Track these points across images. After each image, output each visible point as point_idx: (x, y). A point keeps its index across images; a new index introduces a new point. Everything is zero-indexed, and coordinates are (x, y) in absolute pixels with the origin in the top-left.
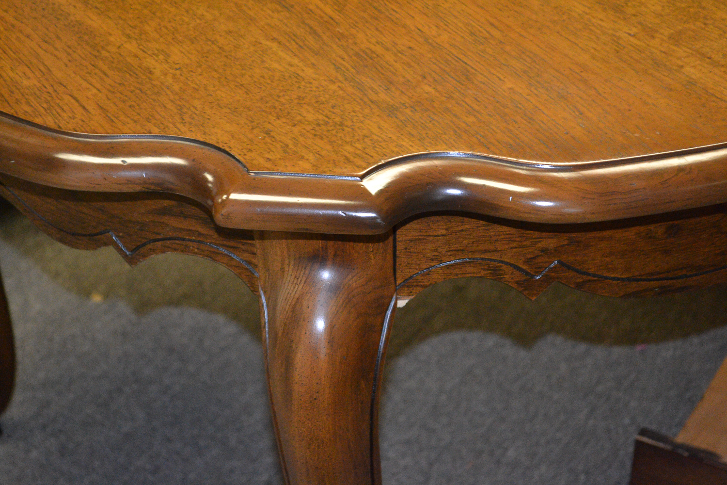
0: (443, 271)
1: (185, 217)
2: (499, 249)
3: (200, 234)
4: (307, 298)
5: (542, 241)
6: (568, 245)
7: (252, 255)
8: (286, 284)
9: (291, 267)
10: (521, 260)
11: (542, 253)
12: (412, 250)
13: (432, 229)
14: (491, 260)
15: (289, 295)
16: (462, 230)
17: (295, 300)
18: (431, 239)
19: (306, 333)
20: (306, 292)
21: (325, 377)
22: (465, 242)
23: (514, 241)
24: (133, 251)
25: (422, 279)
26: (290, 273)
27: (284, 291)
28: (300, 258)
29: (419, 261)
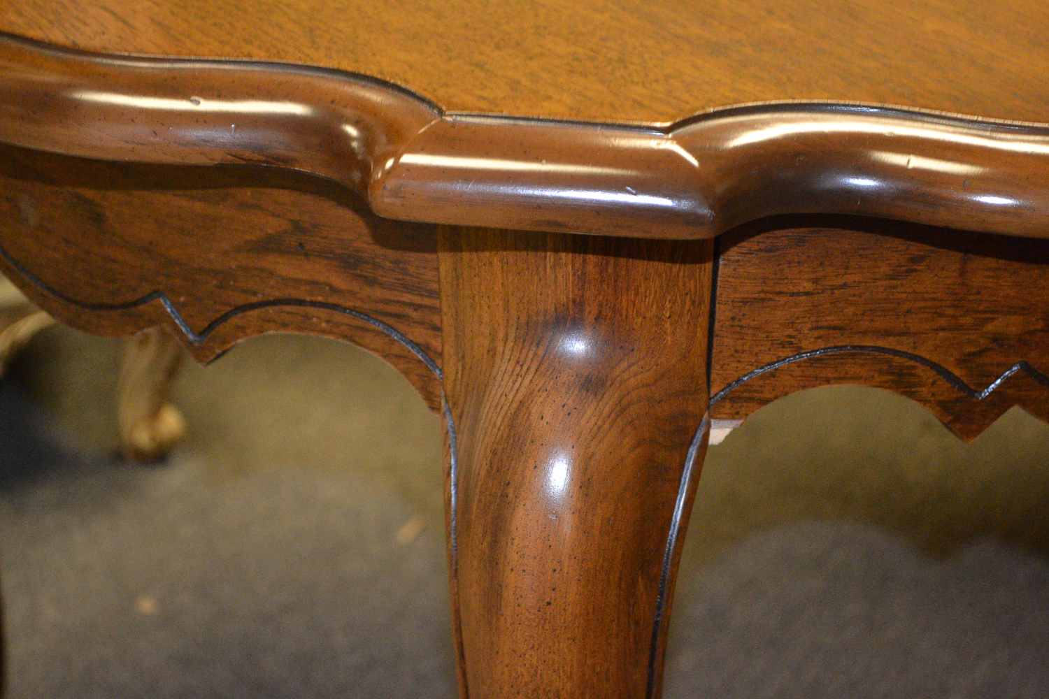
0: (803, 371)
1: (307, 255)
2: (913, 329)
3: (334, 290)
4: (541, 399)
5: (993, 319)
6: (1042, 331)
7: (431, 332)
8: (499, 378)
9: (510, 344)
10: (952, 356)
11: (994, 345)
12: (743, 323)
13: (787, 278)
14: (895, 352)
15: (504, 397)
16: (844, 286)
17: (515, 405)
18: (783, 299)
19: (535, 467)
20: (537, 389)
21: (570, 558)
22: (849, 311)
23: (941, 315)
24: (202, 333)
25: (761, 386)
26: (506, 357)
27: (494, 392)
28: (527, 324)
29: (757, 345)
